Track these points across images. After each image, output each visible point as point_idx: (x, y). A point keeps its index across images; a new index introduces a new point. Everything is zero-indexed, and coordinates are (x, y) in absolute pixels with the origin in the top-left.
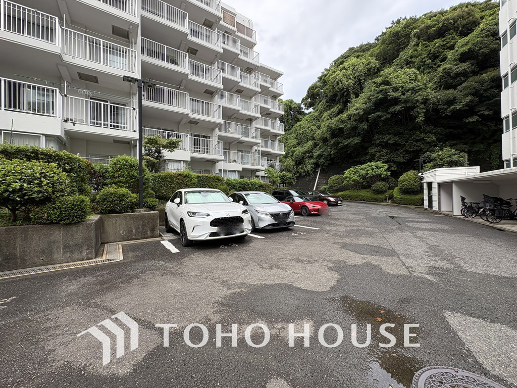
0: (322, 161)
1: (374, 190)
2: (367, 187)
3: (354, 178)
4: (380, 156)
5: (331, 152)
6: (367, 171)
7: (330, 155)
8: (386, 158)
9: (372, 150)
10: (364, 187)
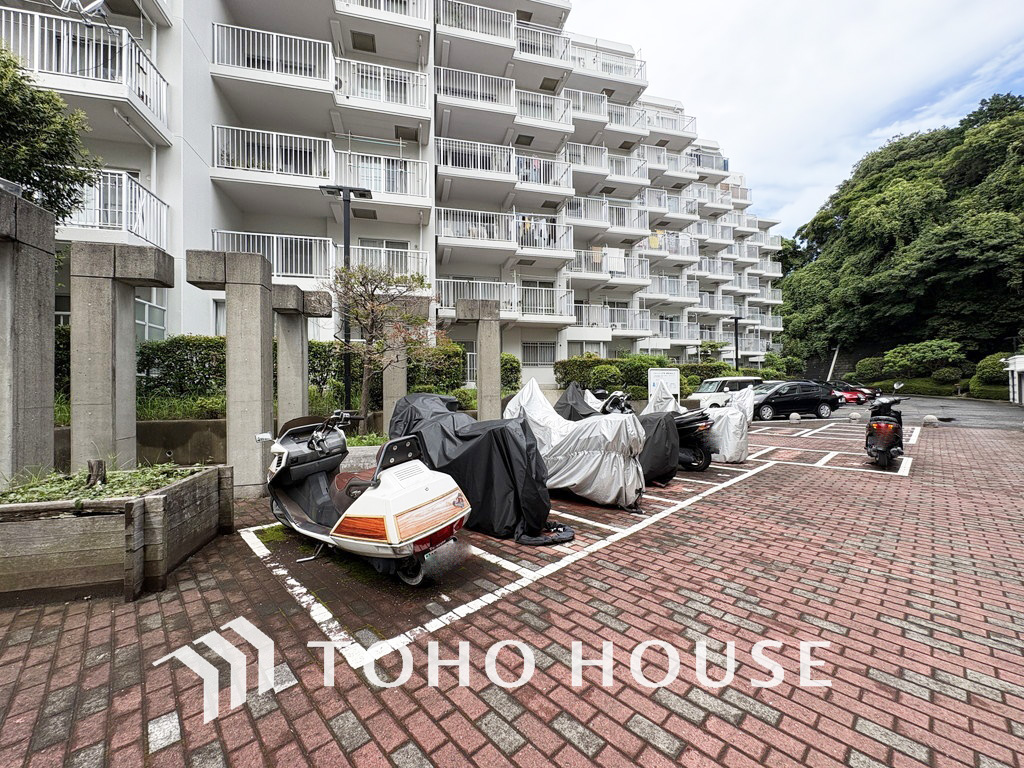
0: (843, 336)
1: (936, 379)
2: (926, 374)
3: (901, 363)
4: (949, 330)
5: (860, 323)
6: (924, 353)
7: (858, 327)
8: (958, 334)
9: (934, 323)
10: (920, 375)
